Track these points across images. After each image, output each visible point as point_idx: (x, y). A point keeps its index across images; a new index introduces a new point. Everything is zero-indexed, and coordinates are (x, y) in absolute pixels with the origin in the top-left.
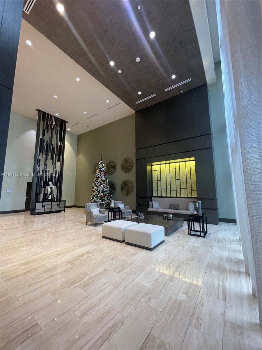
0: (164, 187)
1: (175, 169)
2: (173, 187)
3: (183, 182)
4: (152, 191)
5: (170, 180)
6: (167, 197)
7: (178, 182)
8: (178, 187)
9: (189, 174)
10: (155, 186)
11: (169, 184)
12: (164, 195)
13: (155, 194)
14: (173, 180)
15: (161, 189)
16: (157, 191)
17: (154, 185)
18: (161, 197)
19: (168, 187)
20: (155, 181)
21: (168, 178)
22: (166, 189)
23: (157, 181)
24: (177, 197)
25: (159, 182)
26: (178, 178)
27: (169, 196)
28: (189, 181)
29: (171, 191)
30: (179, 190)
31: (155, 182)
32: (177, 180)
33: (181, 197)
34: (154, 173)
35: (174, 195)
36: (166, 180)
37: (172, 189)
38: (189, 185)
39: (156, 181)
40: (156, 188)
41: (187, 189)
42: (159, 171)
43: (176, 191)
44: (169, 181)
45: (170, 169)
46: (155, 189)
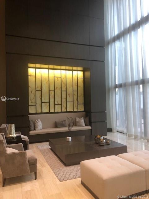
0: (45, 99)
1: (61, 77)
2: (58, 100)
3: (69, 94)
6: (50, 113)
8: (64, 100)
9: (76, 86)
11: (52, 96)
12: (45, 110)
13: (32, 110)
15: (42, 102)
16: (36, 105)
17: (31, 97)
18: (42, 113)
19: (52, 100)
20: (31, 92)
21: (52, 88)
22: (49, 102)
23: (36, 91)
24: (62, 112)
25: (38, 94)
26: (64, 89)
27: (52, 111)
28: (75, 93)
29: (55, 105)
30: (64, 104)
32: (62, 92)
33: (67, 112)
34: (31, 79)
36: (49, 91)
37: (56, 103)
38: (75, 97)
39: (34, 91)
40: (34, 101)
41: (73, 102)
43: (61, 105)
44: (53, 92)
46: (31, 102)
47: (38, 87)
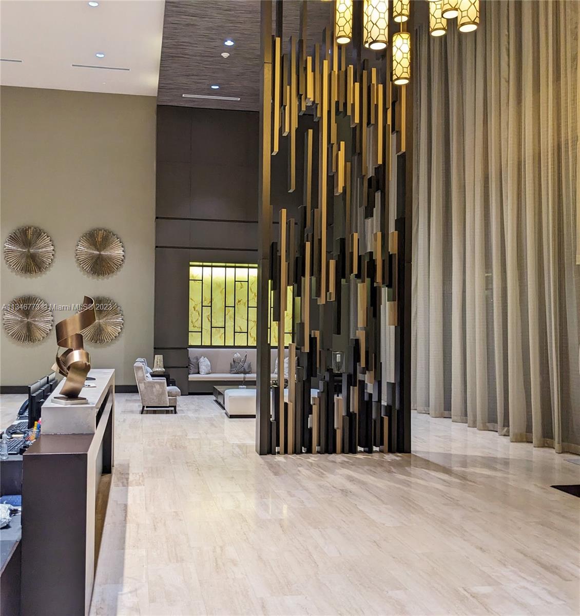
0: (218, 321)
1: (248, 282)
2: (241, 323)
4: (187, 332)
5: (234, 307)
6: (225, 347)
7: (252, 312)
8: (251, 325)
10: (194, 321)
11: (230, 317)
12: (218, 342)
13: (194, 340)
14: (242, 308)
15: (212, 327)
16: (201, 332)
17: (194, 316)
18: (212, 347)
19: (230, 324)
20: (194, 308)
21: (230, 302)
22: (225, 328)
23: (202, 306)
24: (248, 347)
25: (207, 311)
26: (252, 303)
27: (230, 343)
29: (235, 332)
30: (252, 332)
31: (196, 309)
32: (249, 308)
34: (194, 286)
35: (241, 341)
36: (225, 307)
37: (237, 329)
39: (199, 308)
40: (198, 324)
41: (270, 328)
42: (207, 281)
43: (247, 333)
44: (232, 309)
45: (235, 281)
46: (194, 326)
47: (205, 300)
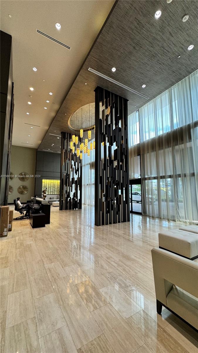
2: (52, 190)
3: (56, 188)
7: (54, 188)
8: (54, 190)
14: (52, 188)
21: (50, 186)
24: (53, 194)
26: (54, 187)
27: (49, 194)
30: (54, 192)
33: (55, 195)
34: (43, 183)
35: (52, 193)
42: (45, 183)
44: (50, 188)
45: (51, 182)
